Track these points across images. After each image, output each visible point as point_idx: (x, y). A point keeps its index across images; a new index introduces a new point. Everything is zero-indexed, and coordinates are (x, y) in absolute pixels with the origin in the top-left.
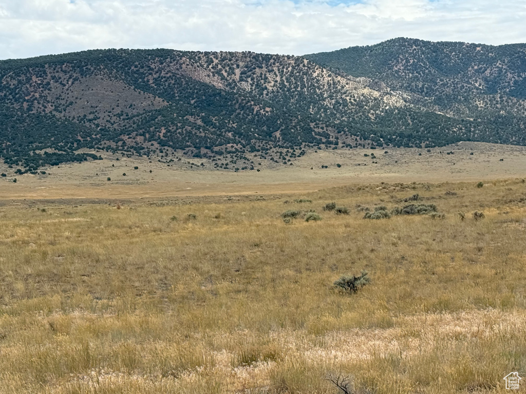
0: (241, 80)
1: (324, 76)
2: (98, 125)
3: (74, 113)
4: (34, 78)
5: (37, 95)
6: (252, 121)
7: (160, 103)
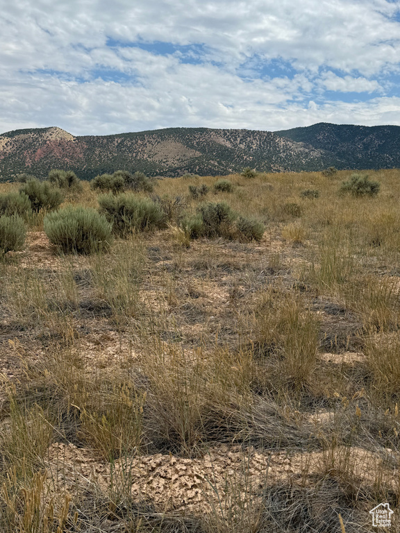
0: (240, 143)
1: (281, 142)
2: (167, 165)
3: (156, 159)
4: (139, 141)
5: (140, 150)
6: (242, 164)
7: (198, 154)
